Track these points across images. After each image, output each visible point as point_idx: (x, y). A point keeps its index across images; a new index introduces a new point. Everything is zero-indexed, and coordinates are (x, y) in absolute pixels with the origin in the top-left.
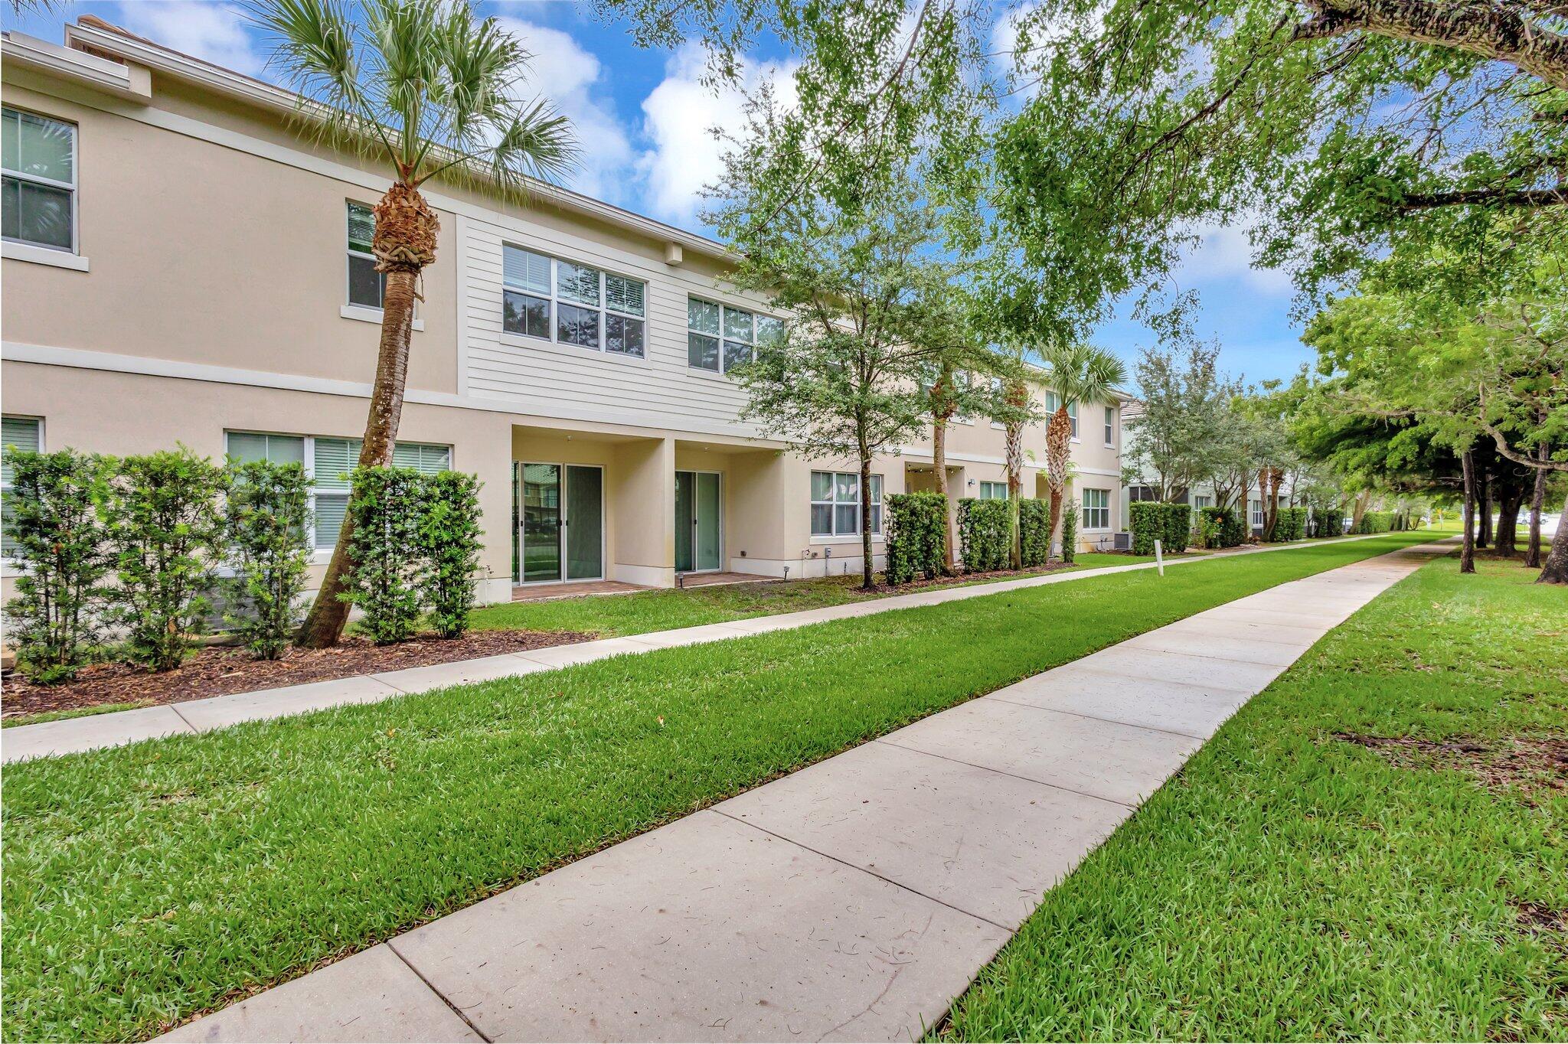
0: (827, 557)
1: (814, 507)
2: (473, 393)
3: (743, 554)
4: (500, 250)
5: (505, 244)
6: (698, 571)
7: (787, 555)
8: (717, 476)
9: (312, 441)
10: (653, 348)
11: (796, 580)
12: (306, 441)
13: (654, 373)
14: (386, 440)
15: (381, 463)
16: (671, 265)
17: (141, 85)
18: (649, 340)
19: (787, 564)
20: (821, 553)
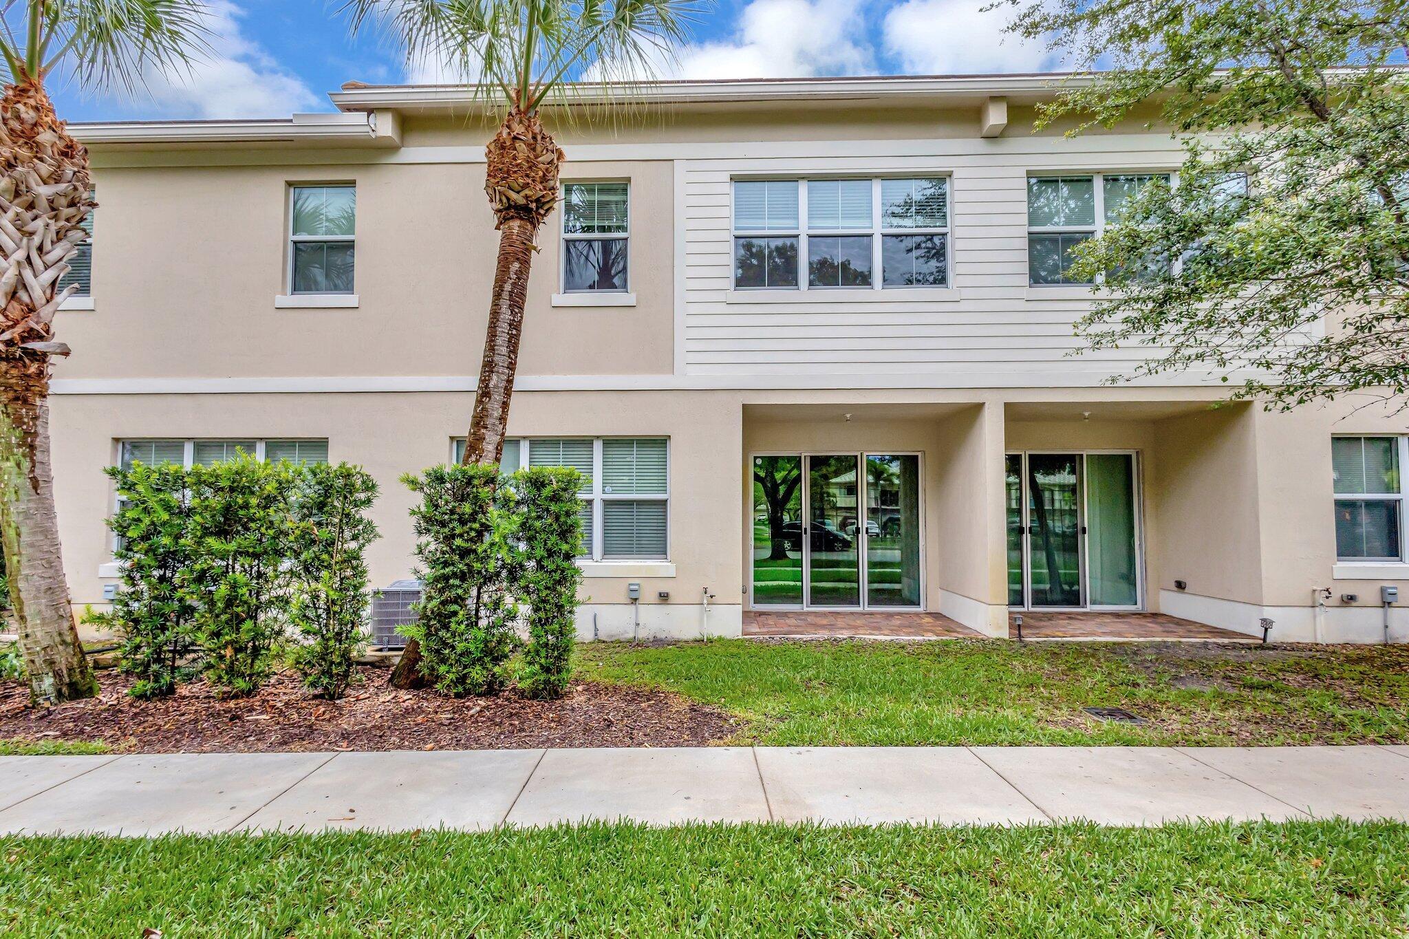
0: (1386, 604)
1: (1340, 504)
2: (693, 371)
3: (1180, 586)
4: (729, 188)
5: (736, 179)
6: (1089, 608)
7: (1268, 596)
8: (1128, 458)
9: (527, 443)
10: (961, 269)
11: (1294, 647)
12: (522, 443)
13: (963, 306)
14: (483, 431)
15: (477, 461)
16: (992, 138)
17: (385, 127)
18: (953, 258)
19: (1268, 613)
20: (1369, 594)
